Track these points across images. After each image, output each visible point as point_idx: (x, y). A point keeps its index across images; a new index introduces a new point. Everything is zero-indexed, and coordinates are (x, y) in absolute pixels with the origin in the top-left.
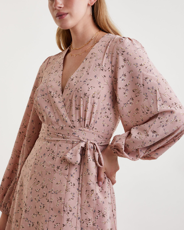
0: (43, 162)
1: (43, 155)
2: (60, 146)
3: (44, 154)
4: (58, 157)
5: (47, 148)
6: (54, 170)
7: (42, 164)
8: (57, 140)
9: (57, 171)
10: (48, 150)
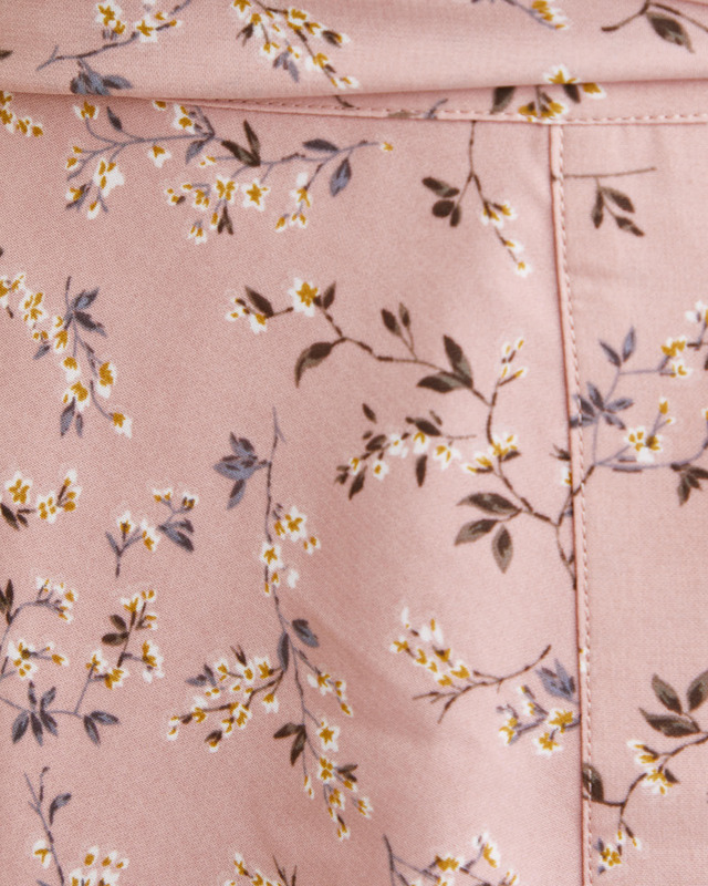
0: (262, 658)
1: (209, 491)
2: (614, 207)
3: (240, 462)
4: (625, 465)
5: (264, 307)
6: (593, 787)
7: (235, 691)
8: (502, 94)
9: (653, 786)
10: (319, 352)
